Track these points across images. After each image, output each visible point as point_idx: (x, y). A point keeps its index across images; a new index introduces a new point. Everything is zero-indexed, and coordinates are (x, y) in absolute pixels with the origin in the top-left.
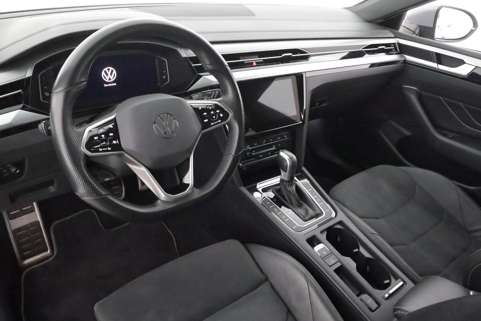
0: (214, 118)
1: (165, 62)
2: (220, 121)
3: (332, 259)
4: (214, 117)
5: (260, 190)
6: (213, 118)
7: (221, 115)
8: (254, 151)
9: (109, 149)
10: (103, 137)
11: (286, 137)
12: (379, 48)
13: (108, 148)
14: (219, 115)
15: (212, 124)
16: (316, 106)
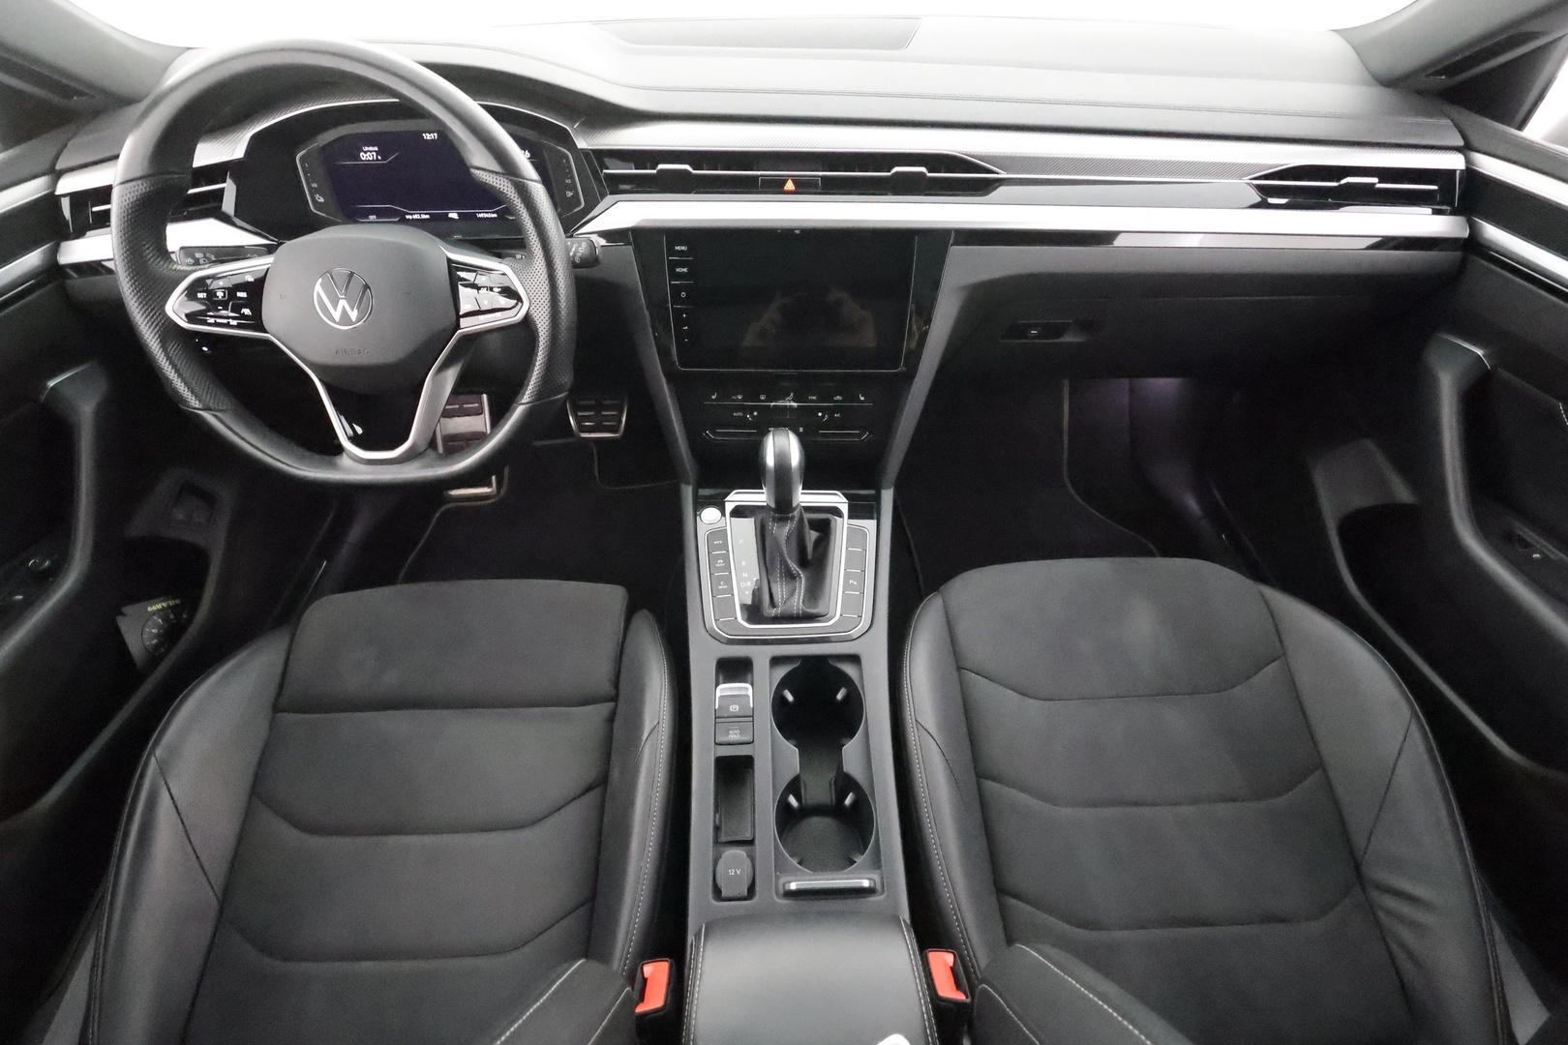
1: (566, 157)
3: (736, 731)
5: (729, 507)
8: (755, 414)
9: (233, 323)
10: (220, 297)
11: (862, 399)
12: (1343, 182)
13: (231, 320)
16: (1026, 338)
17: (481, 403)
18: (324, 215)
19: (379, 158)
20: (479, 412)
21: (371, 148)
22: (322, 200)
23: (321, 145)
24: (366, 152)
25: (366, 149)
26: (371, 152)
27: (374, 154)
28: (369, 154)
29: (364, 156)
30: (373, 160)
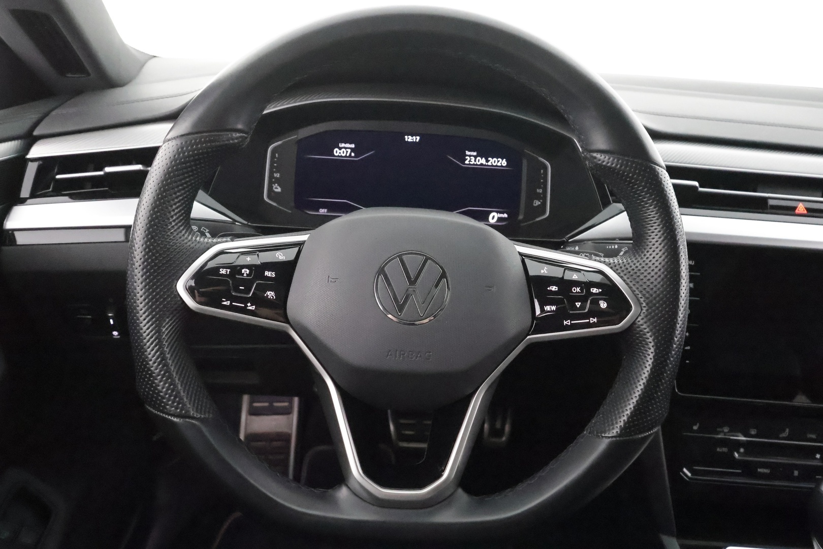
0: (578, 306)
1: (545, 168)
2: (595, 320)
4: (578, 304)
6: (576, 308)
7: (603, 305)
8: (742, 450)
9: (251, 308)
10: (245, 275)
13: (249, 304)
14: (595, 302)
15: (565, 323)
17: (291, 403)
18: (274, 204)
19: (353, 154)
20: (287, 412)
21: (348, 145)
22: (279, 190)
23: (299, 138)
24: (340, 149)
25: (343, 145)
26: (346, 148)
27: (349, 151)
28: (343, 151)
29: (337, 152)
30: (346, 156)
